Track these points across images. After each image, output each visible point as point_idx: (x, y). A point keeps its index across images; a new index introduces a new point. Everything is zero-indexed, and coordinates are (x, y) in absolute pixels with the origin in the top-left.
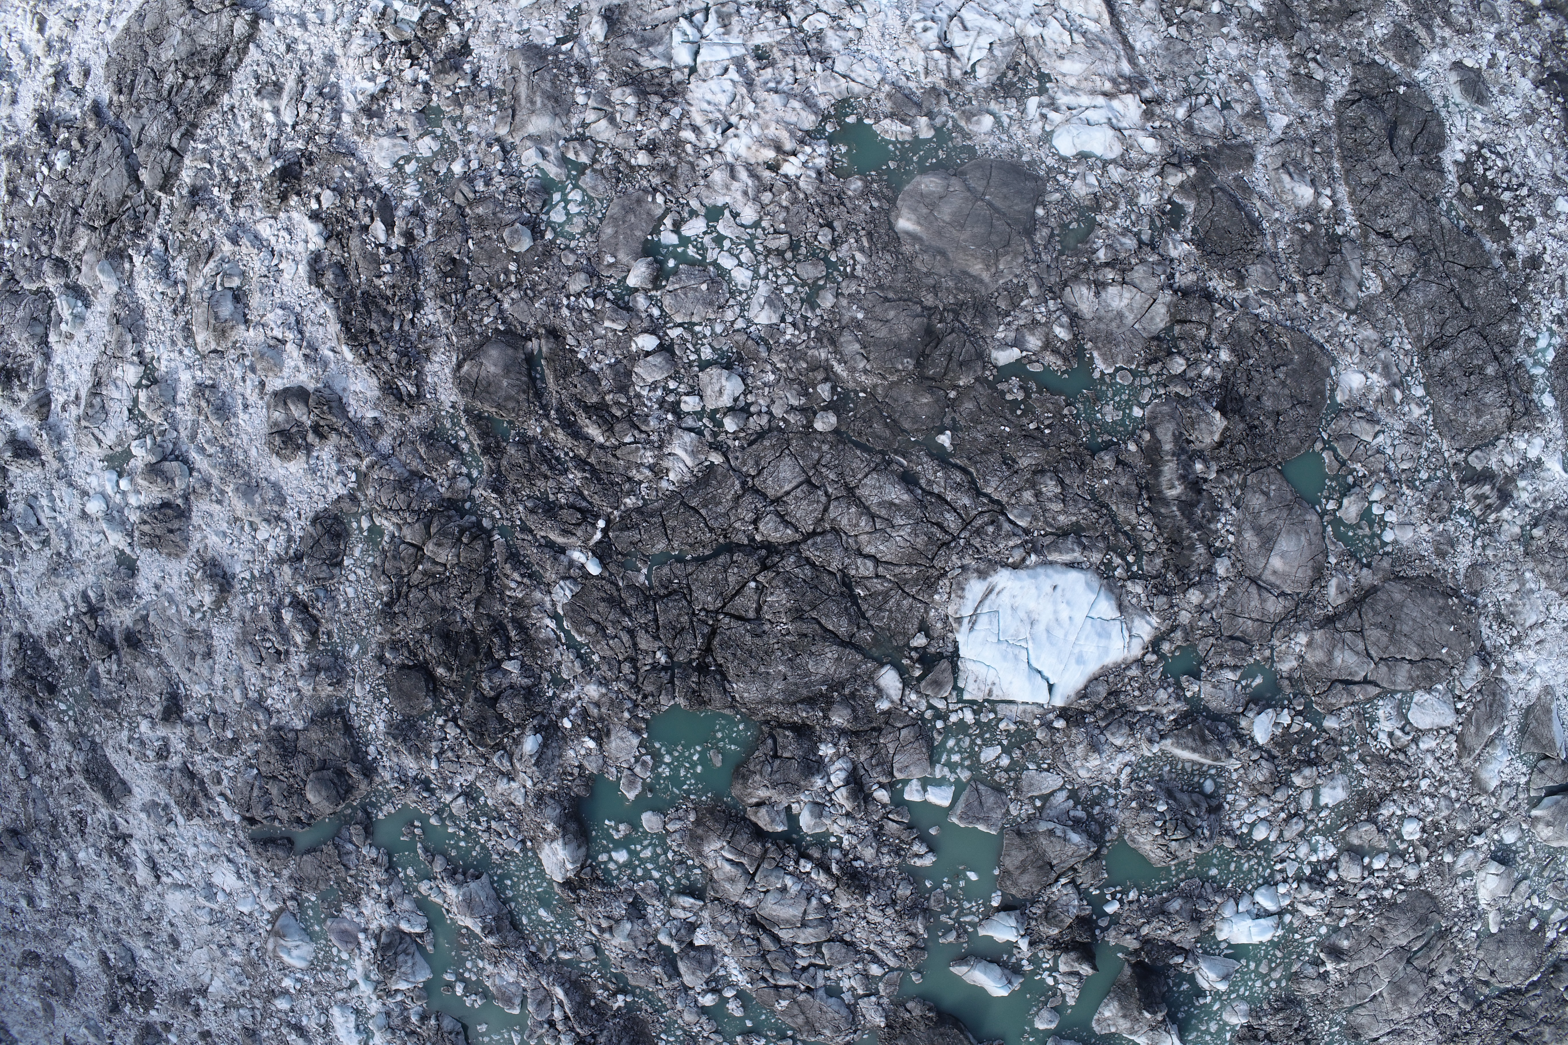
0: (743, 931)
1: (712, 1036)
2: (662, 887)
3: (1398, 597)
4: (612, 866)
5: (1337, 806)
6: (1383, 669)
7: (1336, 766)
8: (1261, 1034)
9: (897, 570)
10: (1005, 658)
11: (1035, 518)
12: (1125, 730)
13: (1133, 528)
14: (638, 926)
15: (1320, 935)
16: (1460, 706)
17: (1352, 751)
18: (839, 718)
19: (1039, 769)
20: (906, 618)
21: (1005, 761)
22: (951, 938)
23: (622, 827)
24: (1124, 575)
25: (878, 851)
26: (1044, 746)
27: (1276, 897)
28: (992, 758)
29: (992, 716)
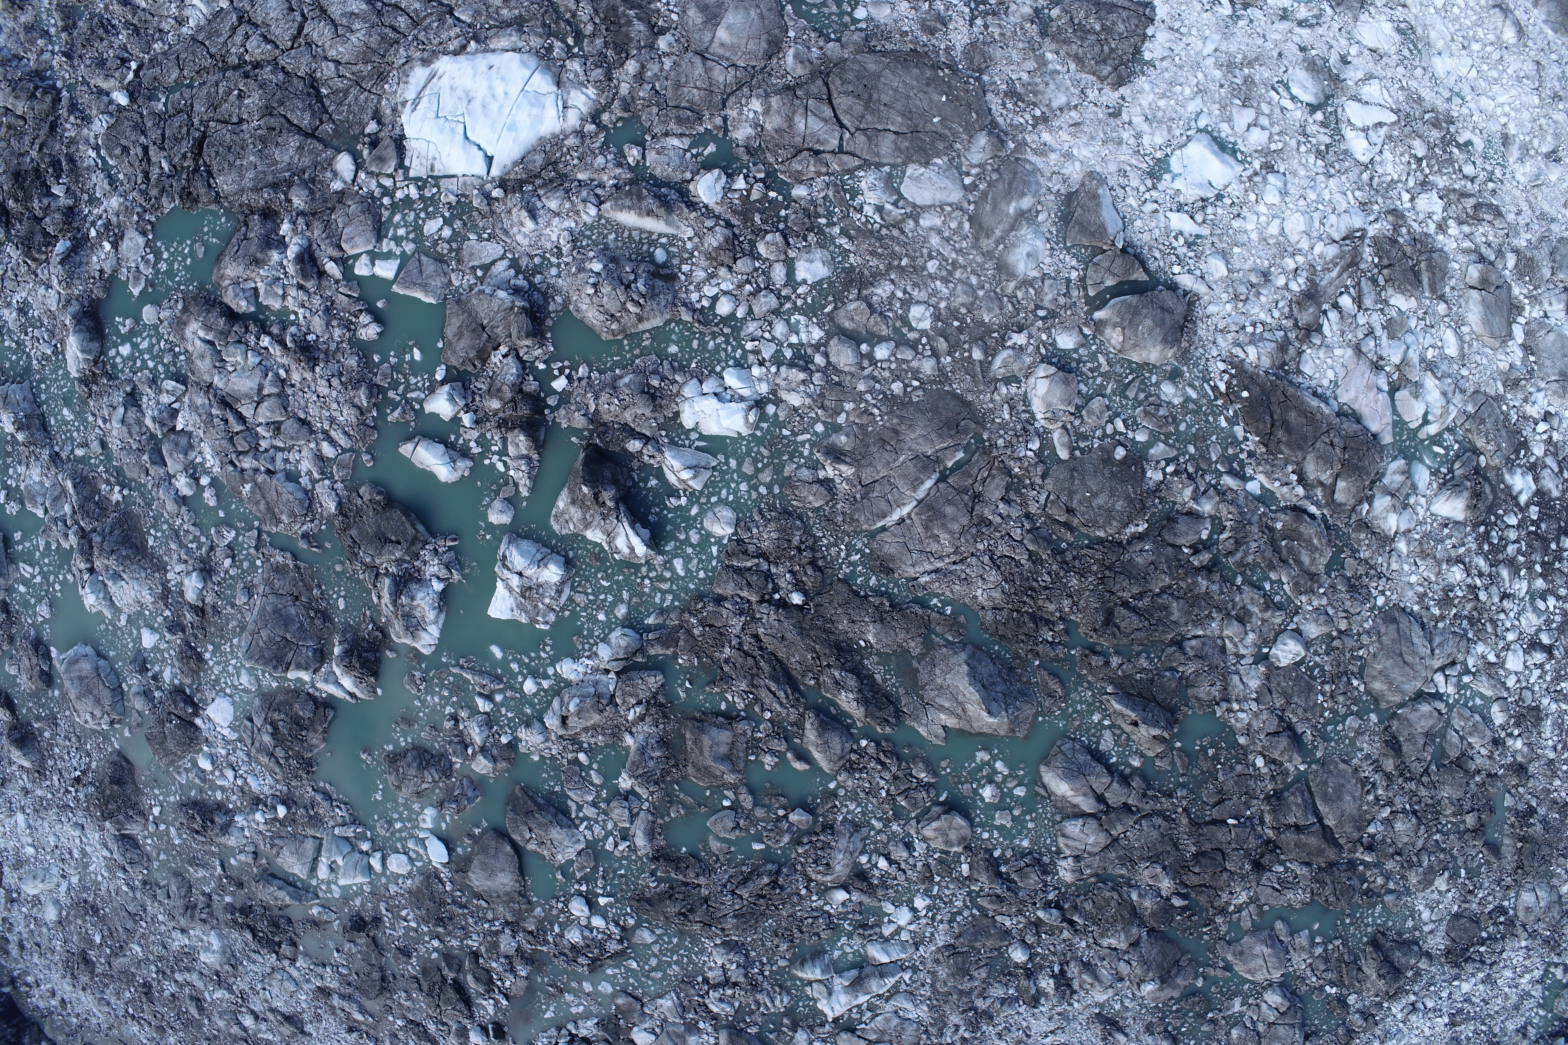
0: (214, 411)
1: (191, 528)
2: (155, 376)
3: (872, 67)
4: (118, 360)
5: (820, 282)
6: (861, 138)
7: (812, 238)
8: (751, 548)
9: (355, 69)
10: (441, 131)
11: (477, 13)
12: (560, 193)
13: (574, 15)
14: (132, 414)
15: (816, 434)
16: (967, 181)
17: (831, 224)
18: (299, 200)
19: (480, 239)
20: (362, 109)
21: (447, 232)
22: (396, 414)
23: (128, 322)
24: (564, 55)
25: (328, 324)
26: (484, 217)
27: (749, 380)
28: (435, 230)
29: (435, 190)
